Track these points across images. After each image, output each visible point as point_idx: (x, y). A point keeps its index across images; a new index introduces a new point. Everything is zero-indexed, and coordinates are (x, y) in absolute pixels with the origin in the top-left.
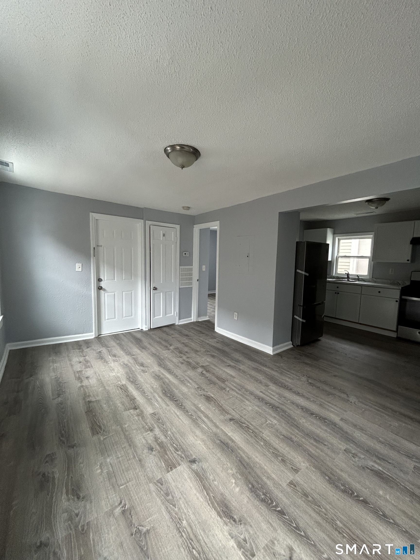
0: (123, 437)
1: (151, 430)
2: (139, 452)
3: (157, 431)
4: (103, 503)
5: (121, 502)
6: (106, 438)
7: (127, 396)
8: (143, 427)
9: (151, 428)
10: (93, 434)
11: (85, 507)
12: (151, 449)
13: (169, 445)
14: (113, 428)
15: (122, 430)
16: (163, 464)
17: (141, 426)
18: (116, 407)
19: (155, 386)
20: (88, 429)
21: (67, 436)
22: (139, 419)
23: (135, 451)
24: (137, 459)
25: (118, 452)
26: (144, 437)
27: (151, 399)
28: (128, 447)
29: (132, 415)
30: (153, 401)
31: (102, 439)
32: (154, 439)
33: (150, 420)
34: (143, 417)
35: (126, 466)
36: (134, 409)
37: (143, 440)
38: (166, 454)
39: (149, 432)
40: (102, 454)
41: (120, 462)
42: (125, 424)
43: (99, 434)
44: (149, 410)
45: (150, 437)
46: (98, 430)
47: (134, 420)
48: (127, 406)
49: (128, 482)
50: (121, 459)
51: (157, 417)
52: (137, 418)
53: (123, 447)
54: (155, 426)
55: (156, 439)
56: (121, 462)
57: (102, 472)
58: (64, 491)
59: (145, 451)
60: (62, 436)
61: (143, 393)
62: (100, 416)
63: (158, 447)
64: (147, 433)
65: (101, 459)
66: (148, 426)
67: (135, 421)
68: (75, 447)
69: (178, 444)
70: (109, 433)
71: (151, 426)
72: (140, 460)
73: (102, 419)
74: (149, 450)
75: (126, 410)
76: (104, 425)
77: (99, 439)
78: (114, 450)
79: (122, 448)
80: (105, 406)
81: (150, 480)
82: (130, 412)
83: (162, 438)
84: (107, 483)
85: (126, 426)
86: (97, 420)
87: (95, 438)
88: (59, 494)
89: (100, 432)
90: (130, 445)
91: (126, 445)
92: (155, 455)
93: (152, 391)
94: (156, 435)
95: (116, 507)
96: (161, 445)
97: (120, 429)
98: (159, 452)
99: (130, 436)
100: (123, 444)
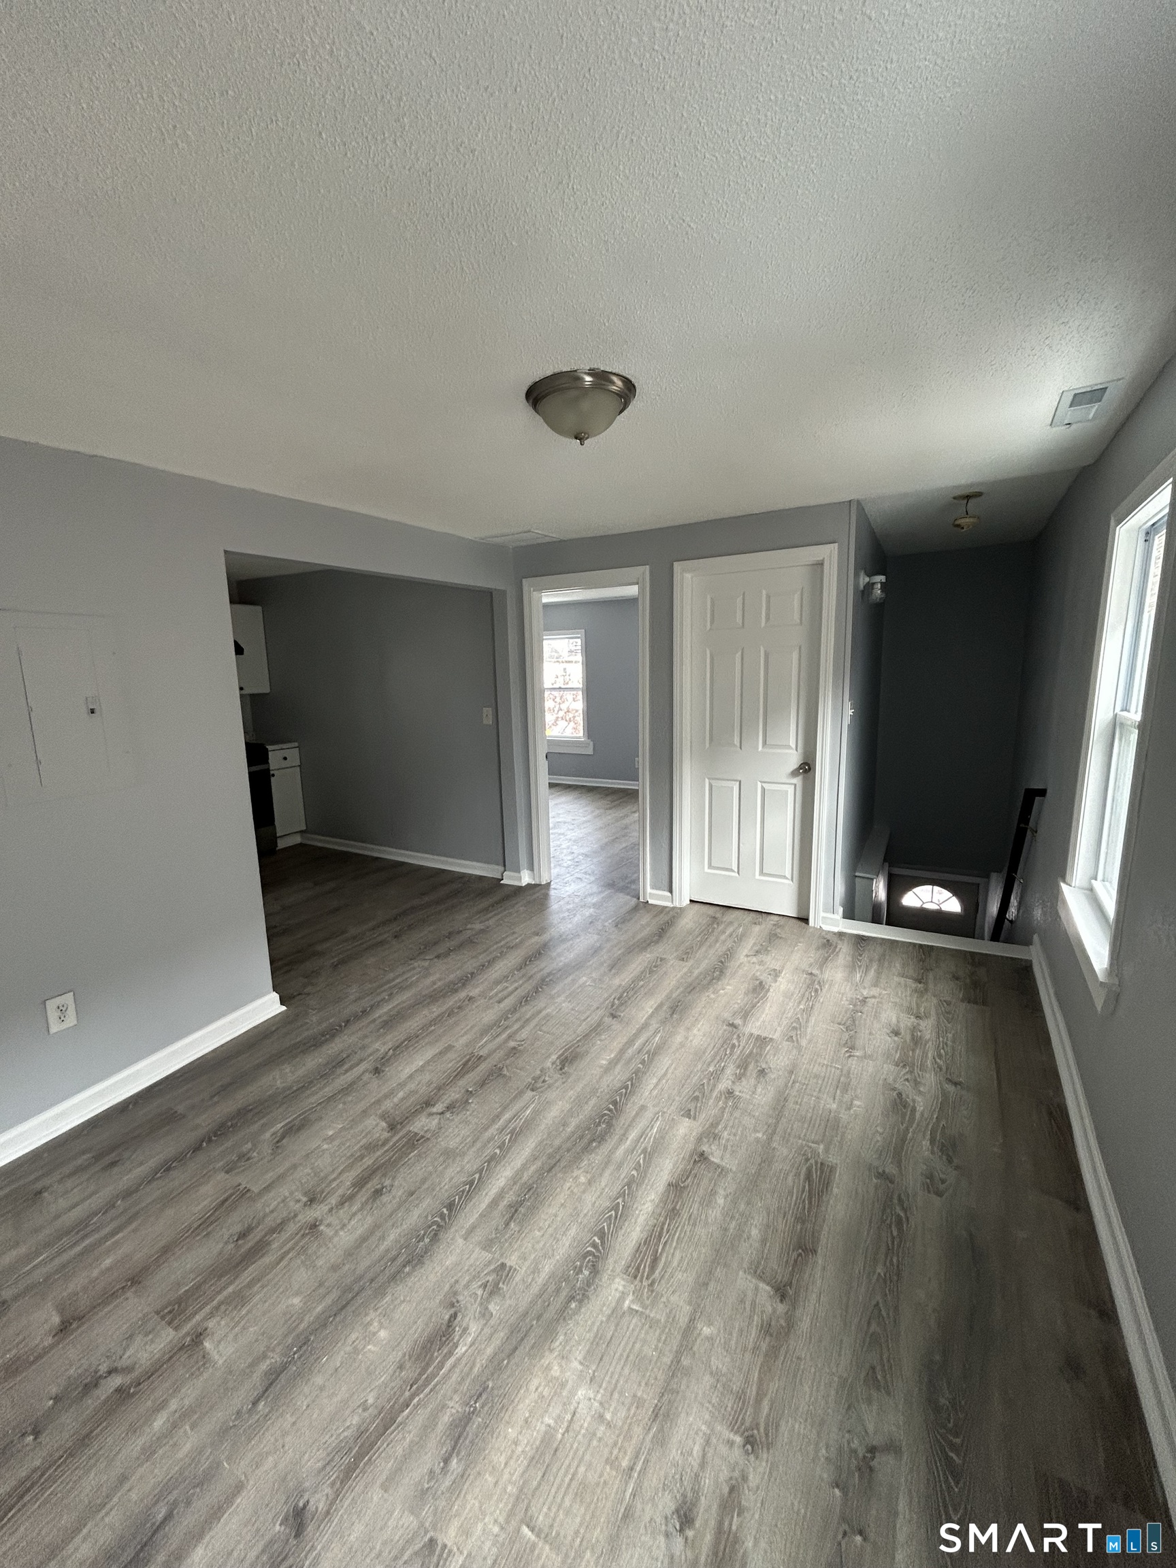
0: (784, 1120)
1: (730, 1093)
2: (781, 1082)
3: (724, 1085)
4: (870, 1069)
5: (850, 1056)
6: (813, 1142)
7: (673, 1213)
8: (735, 1107)
9: (726, 1098)
10: (832, 1169)
11: (895, 1081)
12: (762, 1072)
13: (735, 1057)
14: (785, 1151)
15: (774, 1132)
16: (768, 1048)
17: (737, 1114)
18: (735, 1202)
19: (583, 1179)
20: (835, 1190)
21: (889, 1211)
22: (725, 1128)
23: (786, 1086)
24: (793, 1077)
25: (812, 1106)
26: (754, 1093)
27: (644, 1151)
28: (791, 1100)
29: (725, 1148)
30: (648, 1143)
31: (822, 1146)
32: (743, 1079)
33: (710, 1109)
34: (714, 1125)
35: (815, 1080)
36: (706, 1159)
37: (759, 1090)
38: (751, 1052)
39: (737, 1093)
40: (837, 1120)
41: (820, 1090)
42: (757, 1140)
43: (819, 1161)
44: (685, 1130)
45: (743, 1089)
46: (816, 1172)
47: (735, 1135)
48: (710, 1181)
49: (827, 1066)
50: (815, 1094)
51: (692, 1106)
52: (726, 1133)
53: (798, 1107)
54: (714, 1095)
55: (739, 1078)
56: (817, 1090)
57: (852, 1100)
58: (918, 1115)
59: (773, 1077)
60: (899, 1222)
61: (631, 1187)
62: (790, 1207)
63: (751, 1067)
64: (744, 1095)
65: (844, 1116)
66: (726, 1103)
67: (734, 1131)
68: (880, 1170)
69: (722, 1049)
70: (802, 1147)
71: (723, 1098)
72: (791, 1072)
73: (791, 1193)
74: (766, 1074)
75: (722, 1171)
76: (797, 1175)
77: (827, 1150)
78: (815, 1112)
79: (800, 1105)
80: (755, 1232)
81: (799, 1048)
82: (722, 1159)
83: (730, 1070)
84: (854, 1082)
85: (760, 1135)
86: (804, 1201)
87: (832, 1159)
88: (926, 1116)
89: (816, 1163)
90: (786, 1100)
91: (790, 1105)
92: (767, 1063)
93: (611, 1168)
94: (733, 1082)
95: (857, 1057)
96: (743, 1066)
97: (776, 1138)
98: (757, 1061)
99: (771, 1112)
100: (794, 1110)
